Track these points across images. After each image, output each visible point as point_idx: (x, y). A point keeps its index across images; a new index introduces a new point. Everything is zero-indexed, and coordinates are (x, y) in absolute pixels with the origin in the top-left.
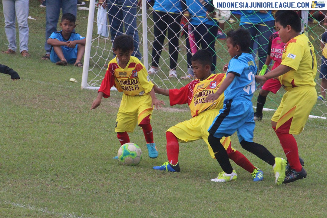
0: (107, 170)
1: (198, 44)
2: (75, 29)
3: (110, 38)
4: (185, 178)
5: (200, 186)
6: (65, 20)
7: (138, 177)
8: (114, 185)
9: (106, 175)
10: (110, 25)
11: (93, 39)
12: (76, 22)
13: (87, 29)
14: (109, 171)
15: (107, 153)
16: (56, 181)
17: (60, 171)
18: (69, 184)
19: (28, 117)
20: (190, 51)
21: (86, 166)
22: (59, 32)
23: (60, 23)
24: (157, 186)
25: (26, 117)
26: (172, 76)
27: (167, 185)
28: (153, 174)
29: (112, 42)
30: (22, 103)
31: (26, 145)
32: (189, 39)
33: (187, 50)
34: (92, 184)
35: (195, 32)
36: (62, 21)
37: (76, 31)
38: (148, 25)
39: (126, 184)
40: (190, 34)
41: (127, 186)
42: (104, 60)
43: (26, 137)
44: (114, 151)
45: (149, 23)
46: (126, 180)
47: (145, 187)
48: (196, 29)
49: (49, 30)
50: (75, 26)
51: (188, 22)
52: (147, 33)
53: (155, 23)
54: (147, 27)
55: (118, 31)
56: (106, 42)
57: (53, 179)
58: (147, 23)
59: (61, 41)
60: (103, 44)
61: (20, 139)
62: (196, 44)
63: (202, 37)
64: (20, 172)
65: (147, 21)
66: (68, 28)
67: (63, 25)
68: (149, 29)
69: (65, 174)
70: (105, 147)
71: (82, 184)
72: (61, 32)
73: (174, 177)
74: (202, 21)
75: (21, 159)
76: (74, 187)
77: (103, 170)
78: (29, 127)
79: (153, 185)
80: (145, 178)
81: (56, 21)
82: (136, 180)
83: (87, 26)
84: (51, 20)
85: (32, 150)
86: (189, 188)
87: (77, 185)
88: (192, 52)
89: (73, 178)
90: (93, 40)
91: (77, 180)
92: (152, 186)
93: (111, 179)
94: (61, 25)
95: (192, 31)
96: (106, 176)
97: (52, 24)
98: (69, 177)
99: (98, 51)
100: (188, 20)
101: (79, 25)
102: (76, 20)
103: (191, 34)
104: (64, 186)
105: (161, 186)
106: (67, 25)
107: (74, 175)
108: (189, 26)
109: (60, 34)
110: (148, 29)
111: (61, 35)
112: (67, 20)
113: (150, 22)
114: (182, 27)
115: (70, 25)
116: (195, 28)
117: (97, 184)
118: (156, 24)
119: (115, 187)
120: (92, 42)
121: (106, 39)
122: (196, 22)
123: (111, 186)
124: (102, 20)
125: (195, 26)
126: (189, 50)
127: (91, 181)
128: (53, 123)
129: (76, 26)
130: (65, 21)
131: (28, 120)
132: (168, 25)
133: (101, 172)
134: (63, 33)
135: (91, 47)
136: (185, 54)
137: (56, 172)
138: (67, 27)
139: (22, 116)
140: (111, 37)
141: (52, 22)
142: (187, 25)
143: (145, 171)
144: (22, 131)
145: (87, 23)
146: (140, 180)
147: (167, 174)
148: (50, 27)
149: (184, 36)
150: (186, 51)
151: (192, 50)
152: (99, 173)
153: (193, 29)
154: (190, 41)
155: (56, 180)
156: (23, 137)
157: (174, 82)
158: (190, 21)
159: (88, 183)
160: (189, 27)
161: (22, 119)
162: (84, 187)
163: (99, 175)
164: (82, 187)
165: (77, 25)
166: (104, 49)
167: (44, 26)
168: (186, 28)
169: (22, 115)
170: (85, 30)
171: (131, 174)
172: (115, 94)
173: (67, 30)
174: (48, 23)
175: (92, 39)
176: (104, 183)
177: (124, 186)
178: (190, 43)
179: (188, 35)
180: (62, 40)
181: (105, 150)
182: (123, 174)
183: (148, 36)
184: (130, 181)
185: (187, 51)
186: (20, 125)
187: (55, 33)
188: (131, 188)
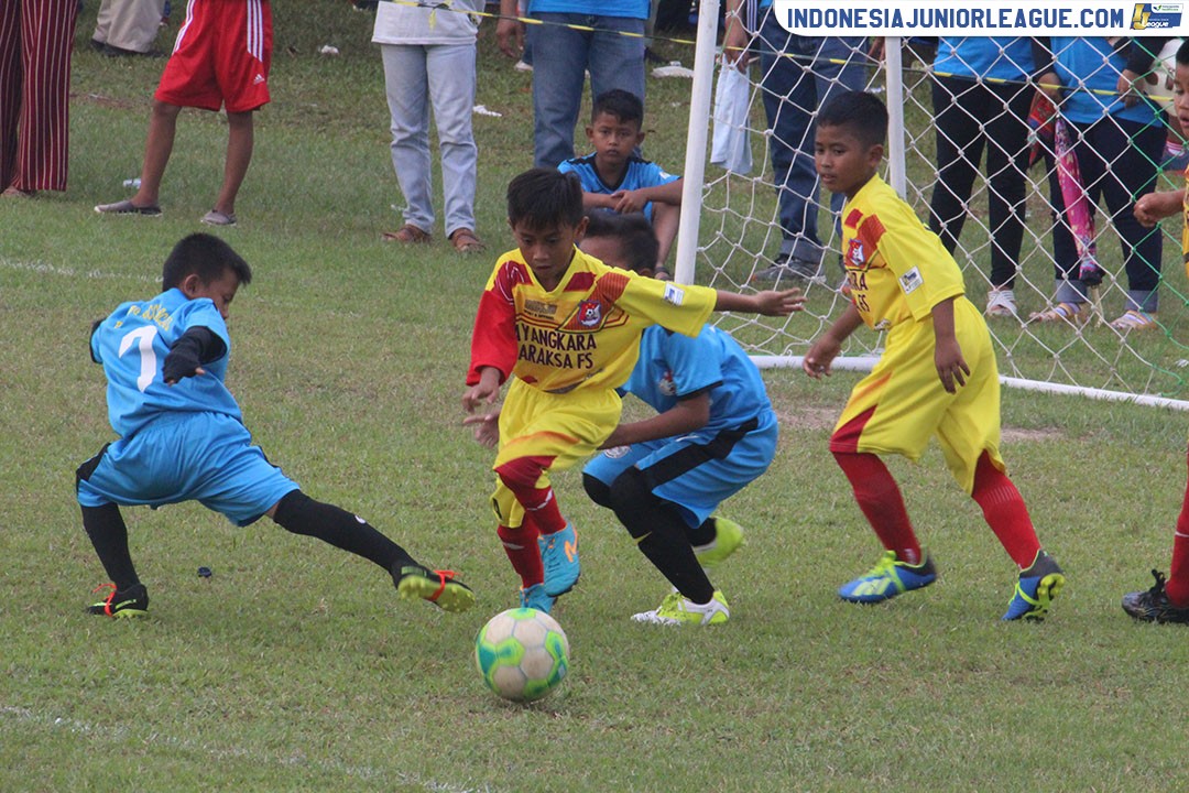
0: (766, 655)
1: (1094, 194)
2: (642, 145)
3: (768, 177)
4: (1054, 685)
5: (1109, 710)
6: (604, 114)
7: (881, 680)
8: (791, 712)
9: (764, 677)
10: (771, 131)
11: (708, 182)
12: (643, 124)
13: (685, 145)
14: (774, 660)
15: (765, 596)
16: (582, 699)
17: (594, 664)
18: (628, 709)
19: (478, 468)
20: (1065, 217)
21: (687, 643)
22: (585, 158)
23: (587, 126)
24: (950, 714)
25: (472, 467)
26: (998, 312)
27: (986, 710)
28: (933, 669)
29: (778, 190)
30: (457, 420)
31: (472, 570)
32: (1060, 173)
33: (1054, 214)
34: (711, 710)
35: (1081, 149)
36: (594, 119)
37: (645, 155)
38: (907, 125)
39: (836, 709)
40: (1062, 156)
41: (841, 715)
42: (747, 256)
43: (472, 541)
44: (790, 586)
45: (910, 119)
46: (837, 692)
47: (904, 719)
48: (1086, 137)
49: (545, 152)
50: (640, 137)
51: (1054, 111)
52: (906, 154)
53: (934, 119)
54: (905, 133)
55: (798, 150)
56: (757, 193)
57: (570, 694)
58: (905, 120)
59: (592, 191)
60: (744, 199)
61: (451, 549)
62: (1084, 192)
63: (1108, 165)
64: (452, 667)
65: (905, 111)
66: (615, 145)
67: (598, 135)
68: (912, 142)
69: (612, 673)
70: (758, 575)
71: (675, 708)
72: (591, 161)
73: (1013, 679)
74: (1106, 109)
75: (454, 622)
76: (646, 721)
77: (750, 656)
78: (481, 503)
79: (936, 710)
80: (906, 685)
81: (570, 119)
82: (873, 692)
83: (684, 135)
84: (553, 116)
85: (493, 586)
86: (1066, 718)
87: (659, 714)
88: (1071, 221)
89: (644, 686)
90: (709, 185)
91: (657, 694)
92: (933, 714)
93: (780, 691)
94: (590, 133)
95: (1069, 145)
96: (762, 679)
97: (559, 131)
98: (629, 685)
99: (725, 226)
100: (1056, 107)
101: (658, 131)
102: (645, 115)
103: (1065, 158)
104: (610, 717)
105: (964, 712)
106: (610, 133)
107: (645, 677)
108: (1058, 125)
109: (587, 165)
110: (907, 141)
111: (590, 168)
112: (611, 114)
113: (915, 115)
114: (1033, 132)
115: (621, 133)
116: (1081, 135)
117: (729, 709)
118: (938, 122)
119: (794, 721)
120: (705, 192)
121: (756, 182)
122: (1086, 112)
123: (782, 714)
124: (730, 112)
125: (1082, 126)
126: (1059, 215)
127: (709, 699)
128: (567, 490)
129: (643, 135)
130: (605, 118)
131: (477, 479)
132: (982, 127)
133: (743, 666)
134: (598, 161)
135: (703, 210)
136: (1043, 231)
137: (582, 666)
138: (612, 139)
139: (456, 465)
140: (772, 174)
141: (555, 122)
142: (1052, 125)
143: (903, 659)
144: (456, 519)
145: (687, 125)
146: (886, 691)
147: (986, 670)
148: (551, 141)
149: (1039, 163)
150: (1049, 220)
151: (1072, 213)
152: (736, 667)
153: (1072, 136)
154: (1062, 182)
155: (583, 695)
156: (462, 543)
157: (1008, 334)
158: (1062, 109)
159: (698, 704)
160: (1057, 131)
161: (457, 477)
162: (683, 721)
163: (737, 674)
164: (677, 720)
165: (650, 134)
166: (748, 218)
167: (530, 137)
168: (1048, 136)
169: (457, 461)
170: (678, 148)
171: (855, 672)
172: (790, 379)
173: (610, 151)
174: (540, 128)
175: (706, 181)
176: (755, 706)
177: (828, 716)
178: (1064, 188)
179: (1057, 159)
180: (597, 188)
181: (757, 583)
182: (823, 670)
183: (908, 167)
184: (849, 696)
185: (1055, 220)
186: (449, 500)
187: (572, 163)
188: (855, 721)
